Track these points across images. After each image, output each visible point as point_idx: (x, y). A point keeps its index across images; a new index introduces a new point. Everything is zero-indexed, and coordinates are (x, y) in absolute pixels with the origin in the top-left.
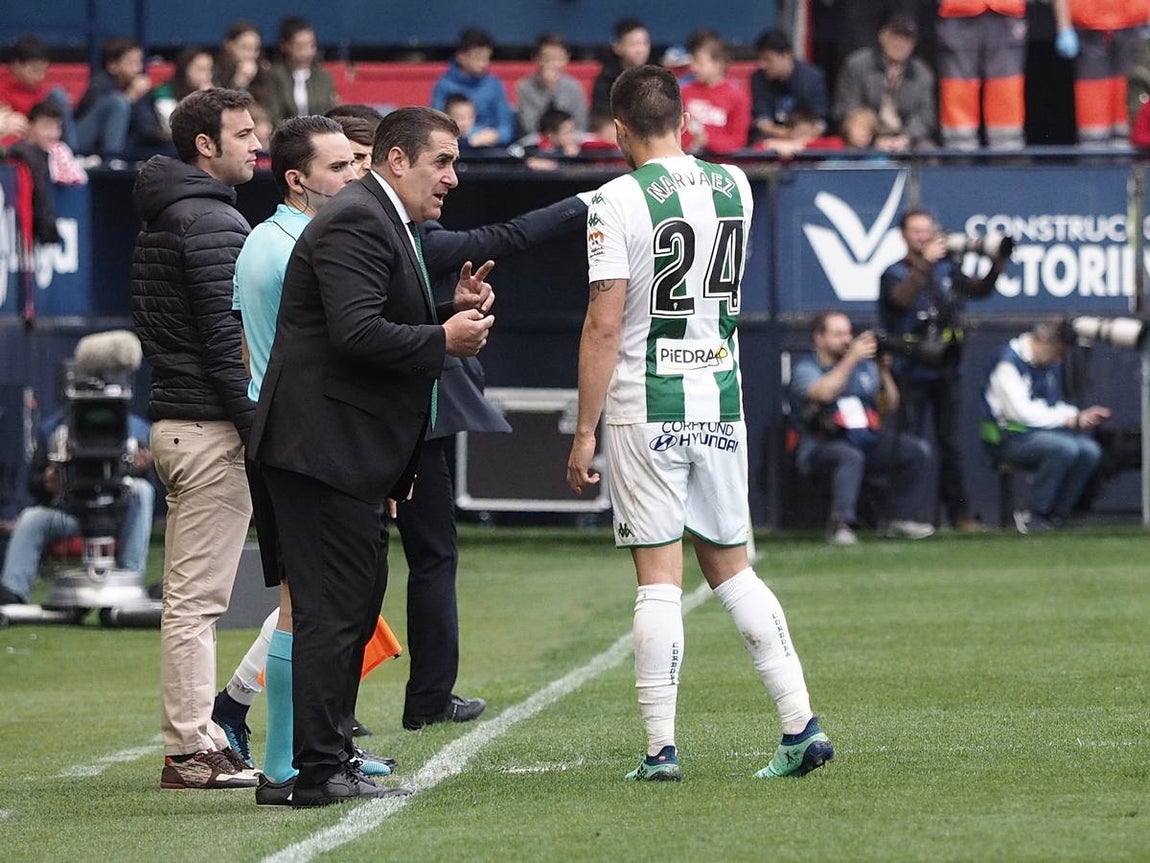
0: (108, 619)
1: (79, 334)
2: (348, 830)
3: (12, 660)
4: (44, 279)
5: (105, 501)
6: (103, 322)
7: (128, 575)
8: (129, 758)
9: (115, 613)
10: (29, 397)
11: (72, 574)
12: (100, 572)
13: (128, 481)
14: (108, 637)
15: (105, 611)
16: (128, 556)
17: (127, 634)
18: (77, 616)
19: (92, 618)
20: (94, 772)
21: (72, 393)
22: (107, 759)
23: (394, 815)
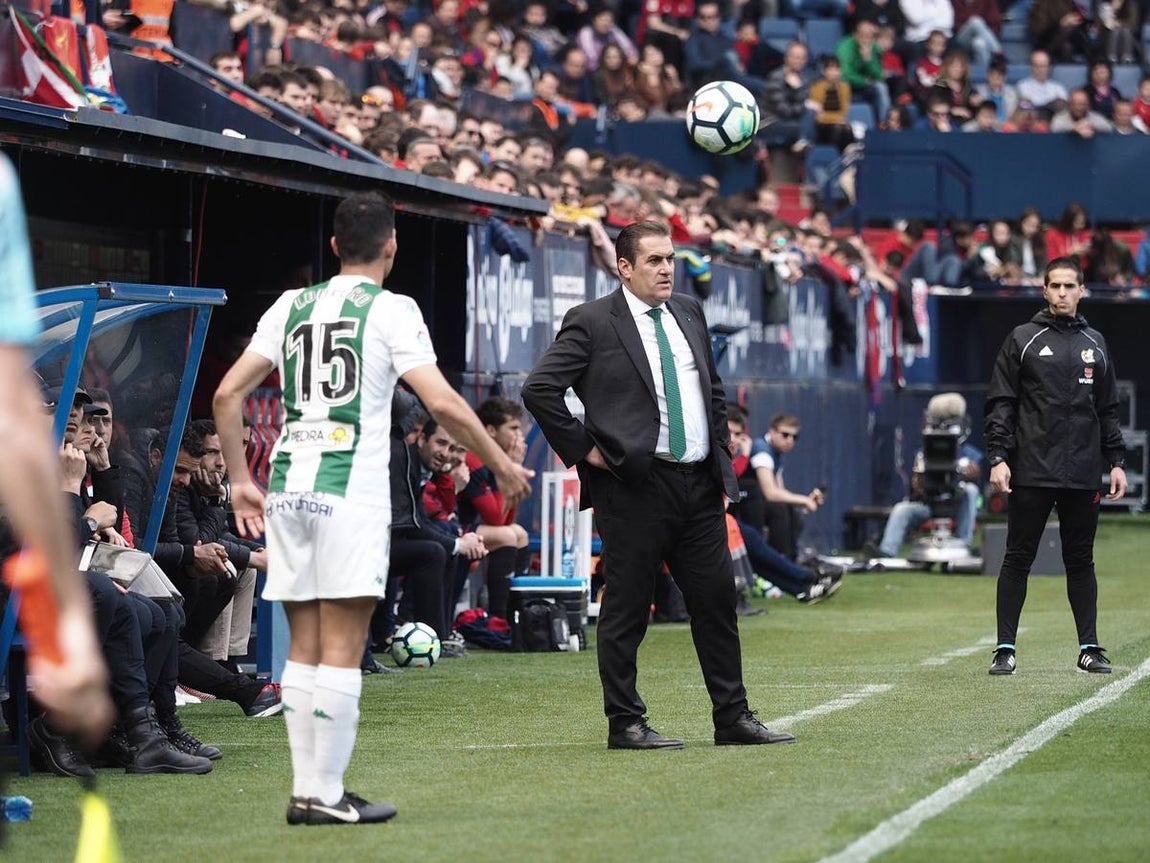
0: (945, 568)
1: (930, 395)
2: (1100, 700)
3: (889, 593)
4: (909, 361)
5: (945, 496)
6: (944, 387)
7: (959, 542)
8: (965, 654)
9: (951, 565)
10: (899, 433)
11: (923, 540)
12: (940, 539)
13: (962, 485)
14: (945, 580)
15: (945, 564)
16: (962, 529)
17: (958, 578)
18: (927, 567)
19: (937, 568)
20: (943, 661)
21: (928, 431)
22: (950, 654)
23: (1127, 691)
